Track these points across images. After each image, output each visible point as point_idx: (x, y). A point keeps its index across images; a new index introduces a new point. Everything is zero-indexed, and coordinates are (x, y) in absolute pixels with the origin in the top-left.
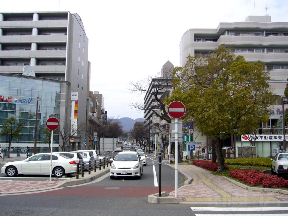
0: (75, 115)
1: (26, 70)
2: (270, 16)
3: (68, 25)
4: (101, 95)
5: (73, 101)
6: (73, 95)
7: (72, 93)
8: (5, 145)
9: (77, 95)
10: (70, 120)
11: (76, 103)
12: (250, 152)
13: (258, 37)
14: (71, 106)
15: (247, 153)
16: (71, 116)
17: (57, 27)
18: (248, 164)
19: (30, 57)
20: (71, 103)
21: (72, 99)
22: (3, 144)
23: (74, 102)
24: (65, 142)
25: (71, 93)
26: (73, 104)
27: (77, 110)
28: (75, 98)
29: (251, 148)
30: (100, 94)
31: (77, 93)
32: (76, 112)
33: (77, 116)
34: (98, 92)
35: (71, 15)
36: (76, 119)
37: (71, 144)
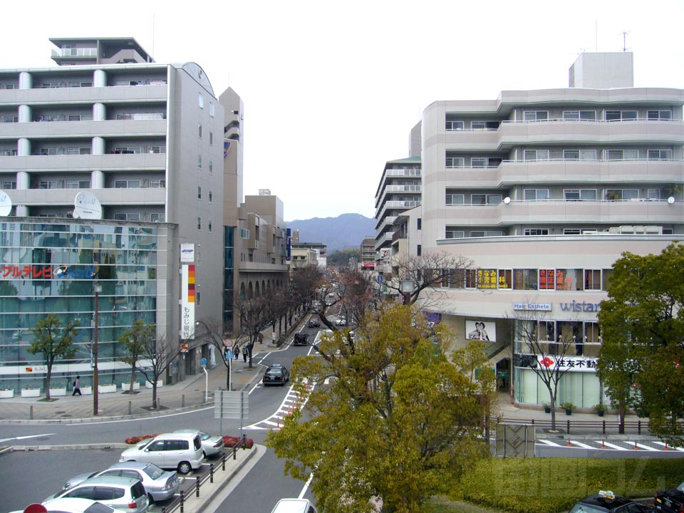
0: (189, 295)
1: (81, 202)
2: (632, 53)
3: (168, 96)
4: (274, 198)
5: (184, 263)
6: (183, 251)
7: (182, 245)
8: (41, 369)
9: (192, 251)
10: (180, 306)
11: (192, 268)
12: (521, 437)
13: (587, 123)
14: (180, 275)
15: (514, 439)
16: (180, 298)
17: (144, 100)
18: (484, 501)
19: (91, 169)
20: (181, 268)
21: (182, 260)
22: (38, 367)
23: (187, 266)
24: (161, 370)
25: (180, 246)
26: (185, 269)
27: (193, 283)
28: (188, 257)
29: (524, 428)
30: (272, 194)
31: (192, 247)
32: (191, 287)
33: (193, 297)
34: (268, 190)
35: (175, 70)
36: (193, 304)
37: (184, 357)
